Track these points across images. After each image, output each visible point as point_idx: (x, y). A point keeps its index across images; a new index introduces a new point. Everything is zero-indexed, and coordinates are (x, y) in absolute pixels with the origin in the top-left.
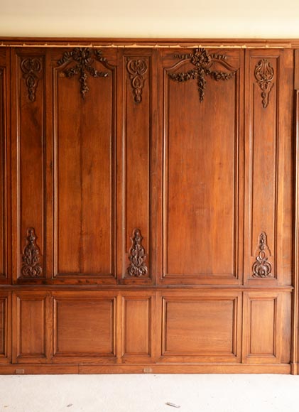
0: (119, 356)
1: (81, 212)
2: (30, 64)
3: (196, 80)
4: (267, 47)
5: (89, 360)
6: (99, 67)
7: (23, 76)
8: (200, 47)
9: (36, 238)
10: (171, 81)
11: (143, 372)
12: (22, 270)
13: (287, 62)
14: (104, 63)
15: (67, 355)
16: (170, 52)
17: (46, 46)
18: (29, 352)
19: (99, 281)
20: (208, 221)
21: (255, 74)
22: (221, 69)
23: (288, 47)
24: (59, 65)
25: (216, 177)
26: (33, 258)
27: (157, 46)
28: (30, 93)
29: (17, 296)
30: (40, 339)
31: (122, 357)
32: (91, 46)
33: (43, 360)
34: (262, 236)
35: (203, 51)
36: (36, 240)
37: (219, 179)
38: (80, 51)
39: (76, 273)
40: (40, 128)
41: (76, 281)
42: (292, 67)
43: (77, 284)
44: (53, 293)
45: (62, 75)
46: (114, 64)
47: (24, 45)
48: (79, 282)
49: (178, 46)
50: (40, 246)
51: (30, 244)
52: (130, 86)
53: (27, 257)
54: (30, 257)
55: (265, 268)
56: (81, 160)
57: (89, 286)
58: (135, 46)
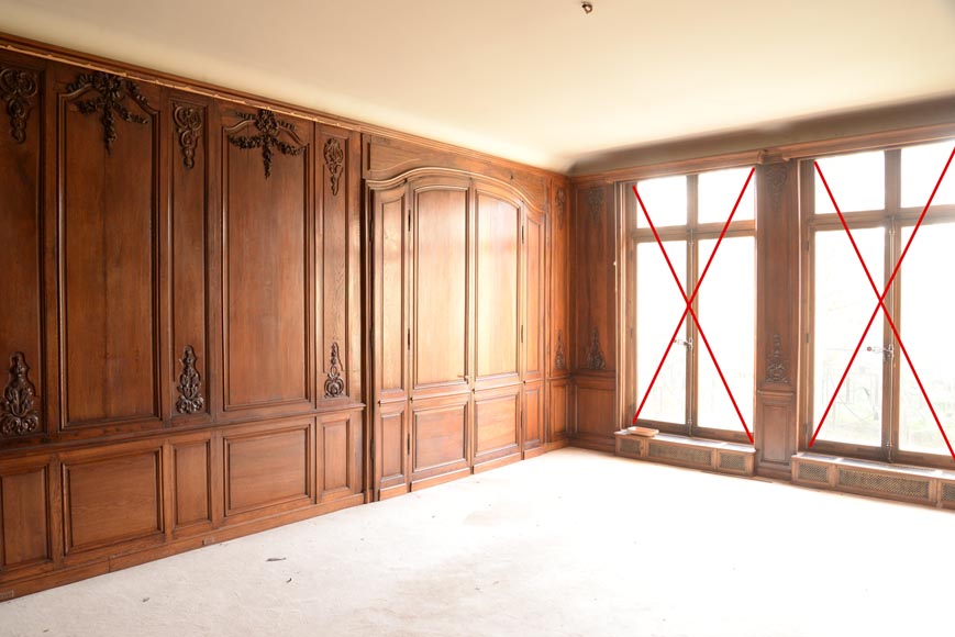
0: (168, 531)
1: (105, 325)
2: (15, 78)
3: (260, 150)
4: (338, 125)
5: (123, 547)
6: (133, 108)
7: (3, 98)
8: (269, 108)
9: (28, 369)
10: (231, 145)
11: (203, 545)
13: (356, 147)
14: (142, 104)
15: (88, 548)
16: (231, 107)
17: (50, 57)
18: (19, 559)
19: (135, 427)
20: (276, 332)
21: (325, 153)
22: (291, 141)
24: (69, 92)
25: (285, 275)
26: (22, 403)
27: (216, 96)
28: (14, 126)
31: (173, 532)
32: (124, 75)
33: (49, 566)
34: (333, 347)
35: (270, 114)
36: (27, 372)
38: (105, 78)
39: (98, 420)
41: (100, 431)
42: (359, 152)
43: (101, 435)
44: (62, 455)
45: (73, 108)
46: (156, 107)
48: (105, 432)
49: (243, 103)
50: (35, 383)
51: (16, 379)
53: (11, 402)
54: (17, 402)
55: (337, 386)
56: (104, 244)
57: (122, 436)
58: (188, 89)
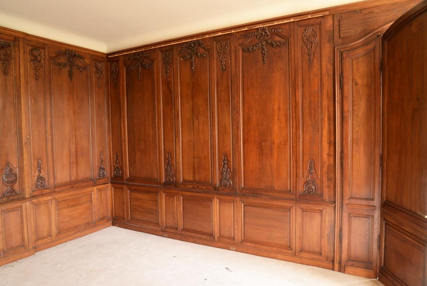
0: (216, 237)
1: (194, 144)
2: (166, 55)
3: (261, 50)
4: (309, 17)
5: (199, 236)
6: (201, 50)
7: (163, 64)
8: (261, 26)
9: (172, 159)
10: (245, 53)
11: (229, 249)
12: (165, 177)
13: (328, 25)
14: (204, 48)
16: (243, 33)
17: (173, 44)
18: (170, 225)
19: (204, 188)
20: (271, 150)
21: (303, 39)
22: (277, 38)
23: (326, 14)
24: (180, 54)
25: (276, 118)
26: (170, 170)
27: (233, 31)
28: (167, 72)
29: (164, 192)
30: (175, 218)
31: (218, 238)
32: (195, 39)
33: (176, 232)
34: (311, 163)
35: (264, 29)
37: (278, 119)
38: (190, 43)
39: (192, 182)
40: (172, 93)
41: (192, 186)
42: (332, 29)
43: (192, 188)
44: (180, 192)
45: (182, 59)
46: (209, 47)
47: (163, 46)
48: (194, 187)
49: (246, 29)
50: (174, 164)
51: (169, 162)
52: (219, 60)
54: (169, 170)
55: (313, 187)
56: (193, 110)
57: (198, 190)
58: (220, 34)
